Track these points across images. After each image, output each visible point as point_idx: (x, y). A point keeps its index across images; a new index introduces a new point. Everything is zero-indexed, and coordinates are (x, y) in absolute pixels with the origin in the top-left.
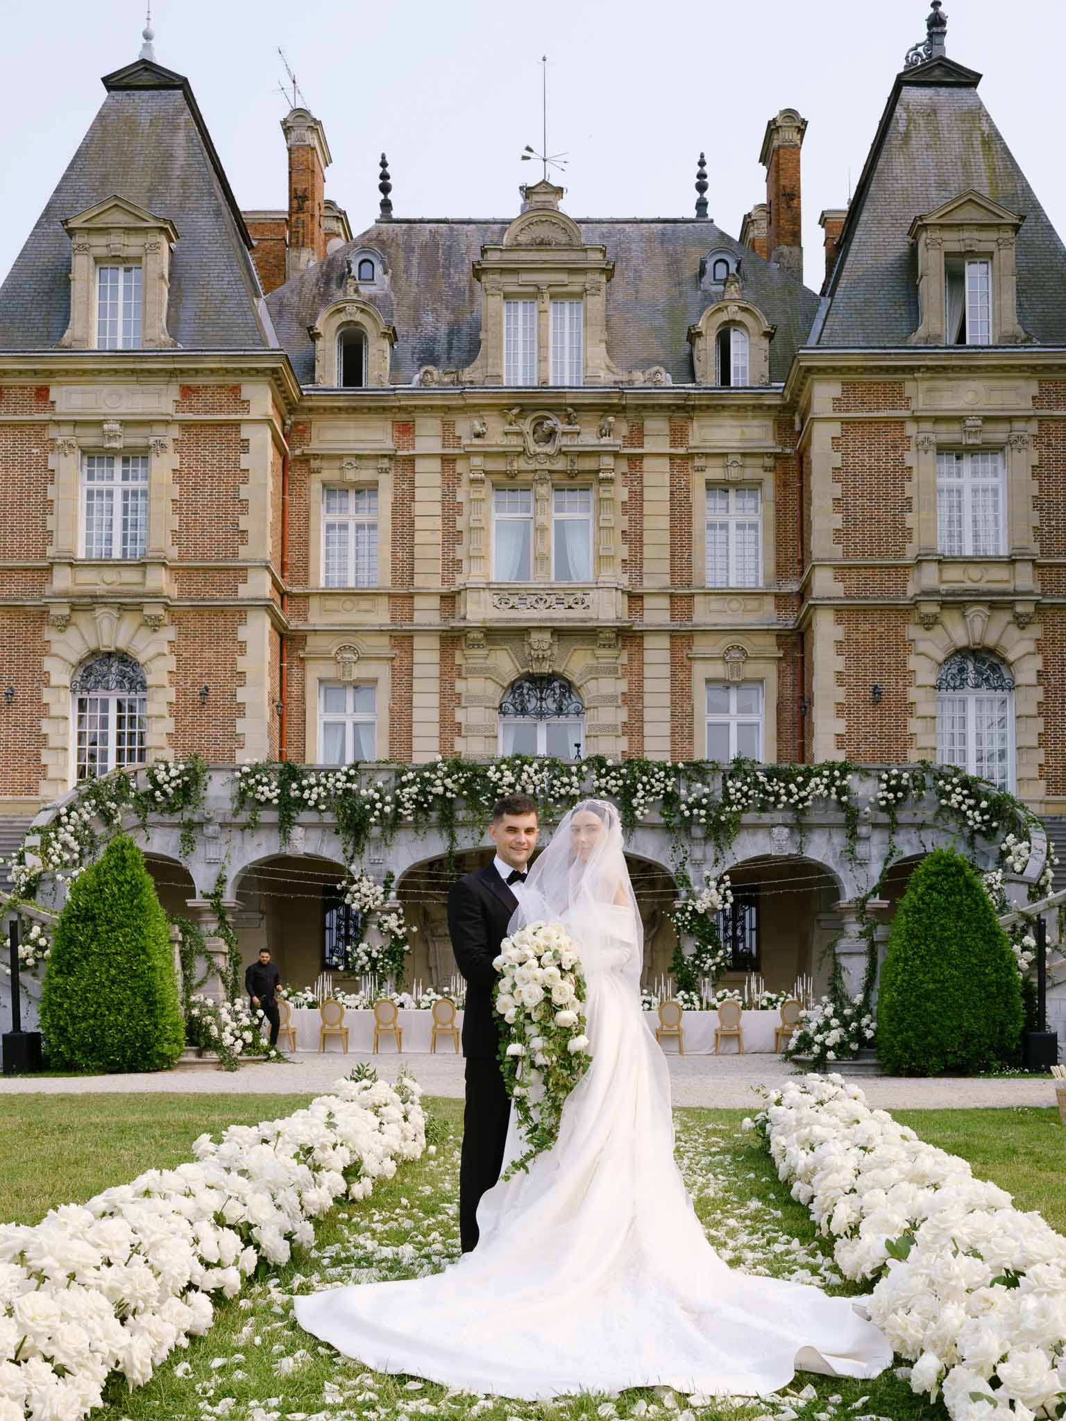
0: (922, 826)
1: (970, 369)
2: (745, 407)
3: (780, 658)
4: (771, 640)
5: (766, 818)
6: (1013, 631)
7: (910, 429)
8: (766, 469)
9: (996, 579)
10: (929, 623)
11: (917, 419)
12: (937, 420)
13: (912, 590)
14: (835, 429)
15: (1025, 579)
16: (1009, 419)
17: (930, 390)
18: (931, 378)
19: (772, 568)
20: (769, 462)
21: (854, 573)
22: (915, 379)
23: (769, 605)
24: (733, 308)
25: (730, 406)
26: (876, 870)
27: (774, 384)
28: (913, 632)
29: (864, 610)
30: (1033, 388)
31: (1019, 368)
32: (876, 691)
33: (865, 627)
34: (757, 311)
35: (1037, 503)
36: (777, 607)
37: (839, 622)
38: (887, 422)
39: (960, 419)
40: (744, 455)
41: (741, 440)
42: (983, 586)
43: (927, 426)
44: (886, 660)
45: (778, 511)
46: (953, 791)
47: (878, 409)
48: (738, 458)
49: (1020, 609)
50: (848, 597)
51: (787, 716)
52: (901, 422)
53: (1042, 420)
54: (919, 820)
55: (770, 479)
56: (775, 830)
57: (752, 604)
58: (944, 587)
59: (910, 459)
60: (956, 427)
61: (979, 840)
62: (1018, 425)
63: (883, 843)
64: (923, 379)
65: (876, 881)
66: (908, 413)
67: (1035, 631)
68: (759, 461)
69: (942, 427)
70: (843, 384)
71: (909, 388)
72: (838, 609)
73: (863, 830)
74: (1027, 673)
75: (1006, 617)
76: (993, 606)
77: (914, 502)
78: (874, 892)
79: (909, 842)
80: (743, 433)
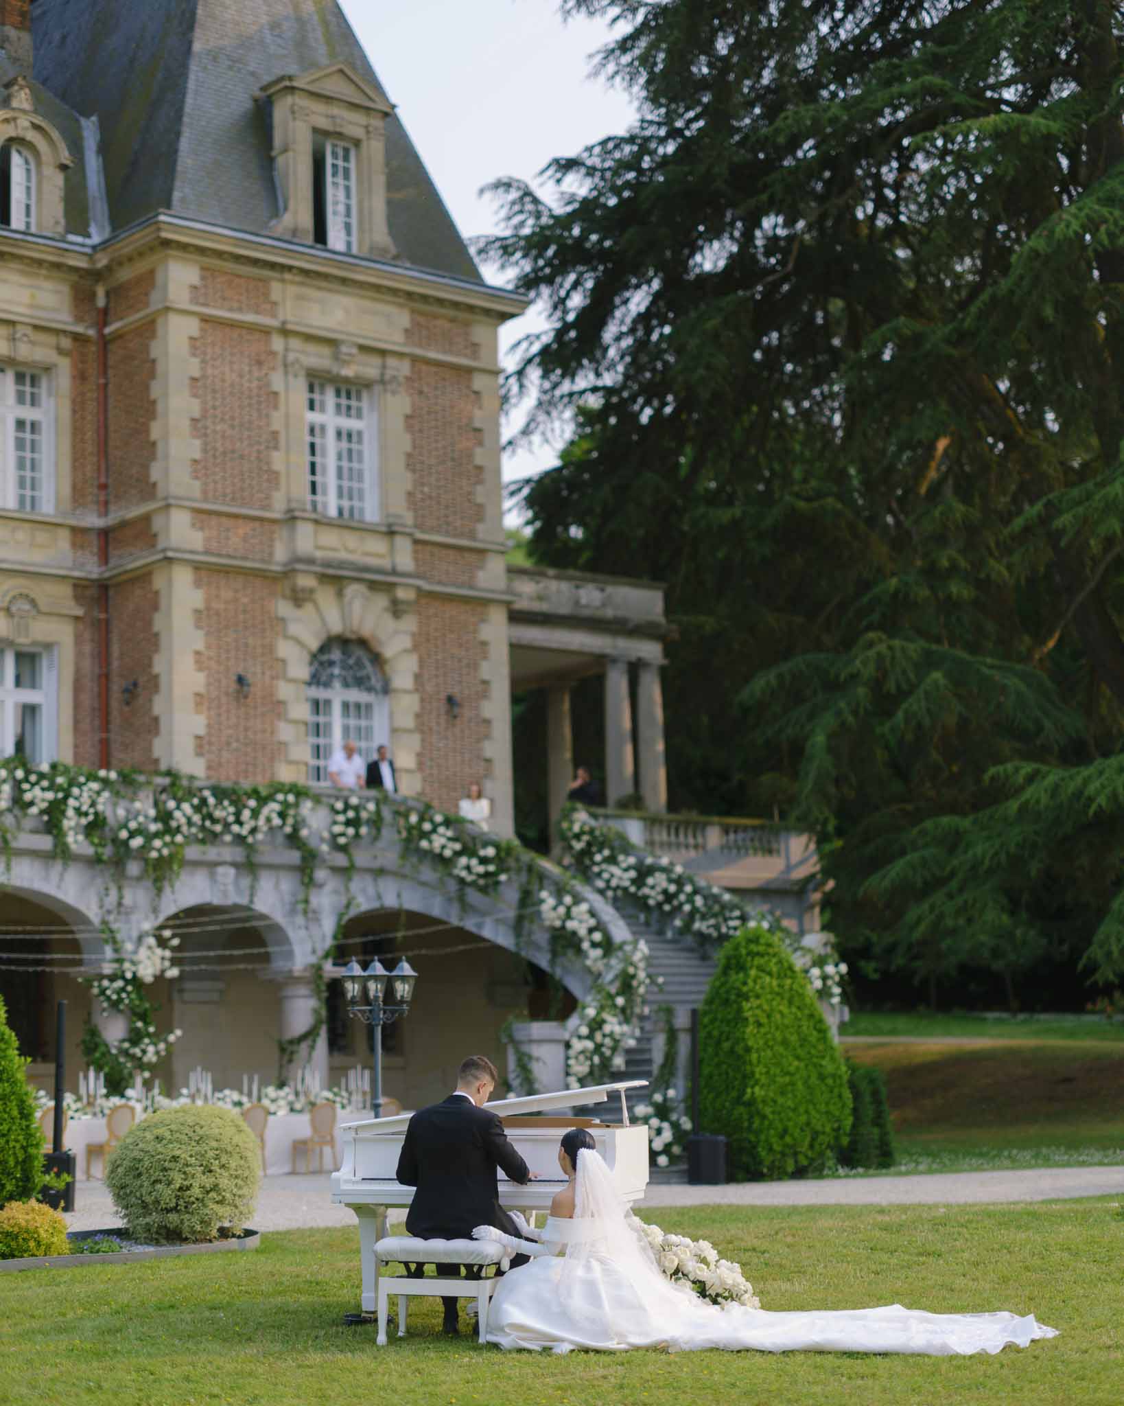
0: (379, 872)
1: (344, 281)
2: (39, 263)
3: (77, 618)
4: (66, 591)
5: (212, 853)
6: (389, 623)
7: (277, 343)
8: (61, 351)
9: (372, 552)
10: (299, 598)
11: (285, 332)
12: (309, 338)
13: (280, 554)
14: (192, 326)
15: (404, 558)
16: (383, 353)
17: (300, 298)
18: (302, 284)
19: (66, 490)
20: (66, 343)
21: (214, 521)
22: (283, 281)
23: (63, 540)
24: (24, 122)
25: (20, 258)
26: (328, 926)
27: (71, 238)
28: (284, 608)
29: (225, 571)
30: (403, 318)
31: (395, 292)
32: (241, 680)
33: (227, 594)
34: (55, 135)
35: (412, 462)
36: (74, 545)
37: (198, 584)
38: (252, 328)
39: (332, 343)
40: (36, 327)
41: (31, 306)
42: (357, 558)
43: (295, 343)
44: (250, 641)
45: (74, 412)
46: (434, 831)
47: (240, 310)
48: (29, 331)
49: (401, 594)
50: (207, 552)
51: (87, 699)
52: (266, 332)
53: (415, 359)
54: (377, 864)
55: (64, 366)
56: (221, 870)
57: (42, 536)
58: (319, 554)
59: (277, 381)
60: (326, 351)
61: (473, 896)
62: (391, 362)
63: (336, 892)
64: (292, 282)
65: (329, 942)
66: (275, 323)
67: (409, 623)
68: (51, 339)
69: (312, 348)
70: (203, 269)
71: (276, 290)
72: (198, 567)
73: (321, 874)
74: (403, 673)
75: (381, 601)
76: (373, 586)
77: (282, 439)
78: (326, 956)
79: (364, 891)
80: (33, 296)
